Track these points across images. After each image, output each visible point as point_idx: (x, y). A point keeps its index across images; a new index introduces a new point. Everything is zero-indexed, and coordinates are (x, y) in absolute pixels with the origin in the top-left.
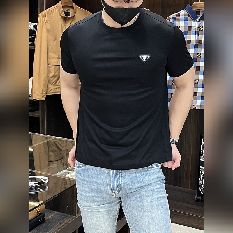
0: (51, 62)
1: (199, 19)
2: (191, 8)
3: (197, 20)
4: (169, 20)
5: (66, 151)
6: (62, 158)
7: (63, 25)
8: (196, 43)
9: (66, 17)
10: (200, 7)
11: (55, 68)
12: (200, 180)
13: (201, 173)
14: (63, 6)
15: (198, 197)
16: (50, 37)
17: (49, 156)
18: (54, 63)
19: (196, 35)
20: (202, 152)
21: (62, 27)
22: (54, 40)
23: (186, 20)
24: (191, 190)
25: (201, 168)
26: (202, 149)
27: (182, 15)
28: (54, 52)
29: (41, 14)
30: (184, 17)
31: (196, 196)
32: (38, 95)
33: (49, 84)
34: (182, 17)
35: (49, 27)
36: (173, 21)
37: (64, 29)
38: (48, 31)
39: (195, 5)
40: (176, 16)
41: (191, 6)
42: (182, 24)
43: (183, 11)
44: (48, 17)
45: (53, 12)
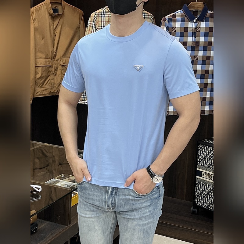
0: (38, 63)
1: (196, 20)
2: (188, 8)
3: (194, 21)
4: (165, 21)
5: (52, 157)
6: (48, 166)
7: (51, 23)
8: (192, 45)
9: (54, 14)
10: (198, 8)
11: (42, 68)
12: (196, 191)
13: (198, 184)
14: (51, 3)
15: (194, 209)
16: (39, 37)
17: (34, 163)
18: (42, 63)
19: (193, 36)
20: (198, 161)
21: (49, 25)
22: (42, 39)
23: (182, 21)
24: (186, 201)
25: (197, 178)
26: (198, 157)
27: (178, 16)
28: (42, 53)
30: (180, 17)
31: (192, 208)
33: (36, 86)
34: (178, 18)
35: (37, 25)
36: (169, 22)
37: (52, 27)
38: (36, 29)
39: (193, 5)
40: (172, 16)
41: (188, 6)
42: (178, 25)
43: (179, 12)
44: (35, 15)
45: (41, 9)
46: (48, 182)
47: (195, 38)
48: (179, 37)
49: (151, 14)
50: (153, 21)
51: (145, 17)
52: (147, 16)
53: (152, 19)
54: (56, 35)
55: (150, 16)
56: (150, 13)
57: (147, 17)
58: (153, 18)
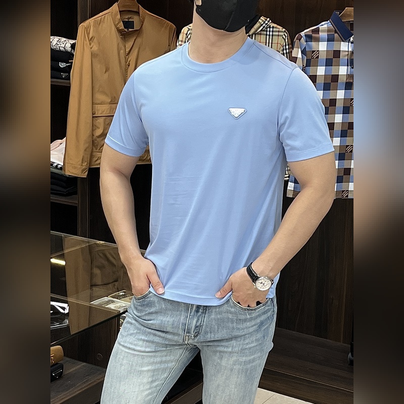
0: (98, 110)
2: (340, 19)
3: (350, 40)
4: (300, 40)
6: (116, 281)
7: (121, 45)
8: (348, 81)
9: (126, 30)
11: (105, 120)
14: (120, 12)
15: (352, 357)
16: (98, 67)
17: (92, 276)
18: (104, 111)
19: (348, 66)
21: (118, 49)
22: (104, 71)
23: (330, 39)
24: (343, 344)
27: (323, 31)
28: (104, 93)
29: (82, 26)
30: (326, 34)
31: (350, 355)
32: (75, 168)
33: (94, 149)
34: (323, 35)
35: (95, 48)
36: (306, 42)
37: (122, 51)
38: (93, 55)
39: (348, 13)
40: (312, 32)
41: (340, 14)
42: (323, 47)
43: (325, 24)
44: (93, 31)
45: (104, 22)
46: (96, 302)
47: (353, 68)
48: (324, 67)
49: (284, 28)
50: (287, 40)
51: (274, 33)
52: (276, 31)
53: (284, 37)
54: (129, 66)
55: (281, 32)
56: (281, 28)
57: (277, 33)
58: (286, 35)
